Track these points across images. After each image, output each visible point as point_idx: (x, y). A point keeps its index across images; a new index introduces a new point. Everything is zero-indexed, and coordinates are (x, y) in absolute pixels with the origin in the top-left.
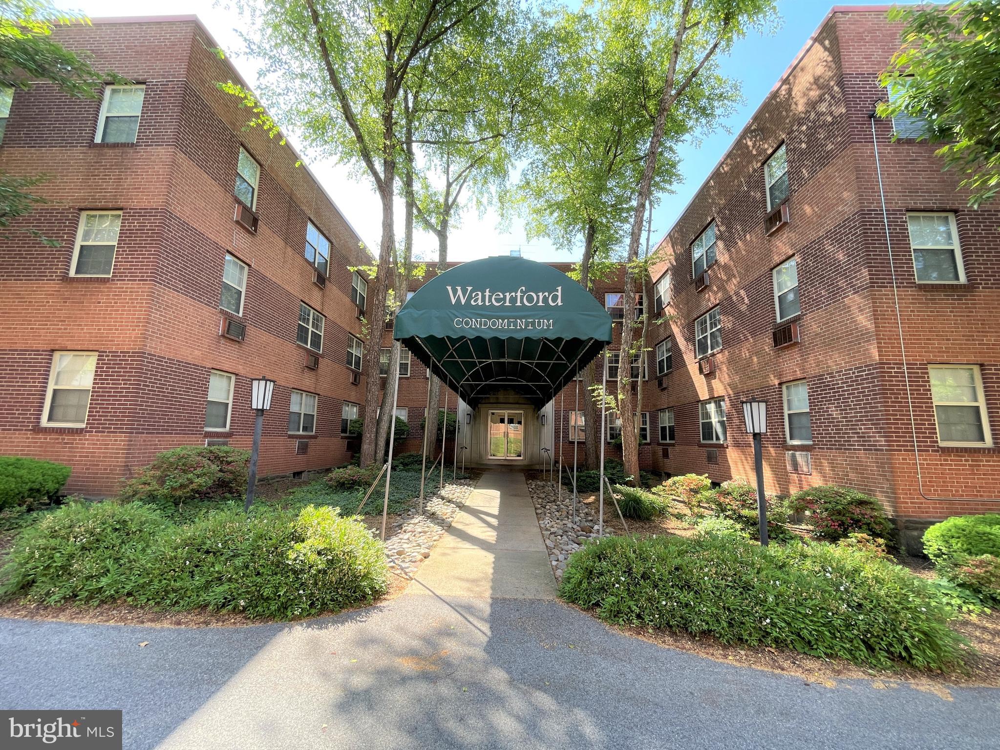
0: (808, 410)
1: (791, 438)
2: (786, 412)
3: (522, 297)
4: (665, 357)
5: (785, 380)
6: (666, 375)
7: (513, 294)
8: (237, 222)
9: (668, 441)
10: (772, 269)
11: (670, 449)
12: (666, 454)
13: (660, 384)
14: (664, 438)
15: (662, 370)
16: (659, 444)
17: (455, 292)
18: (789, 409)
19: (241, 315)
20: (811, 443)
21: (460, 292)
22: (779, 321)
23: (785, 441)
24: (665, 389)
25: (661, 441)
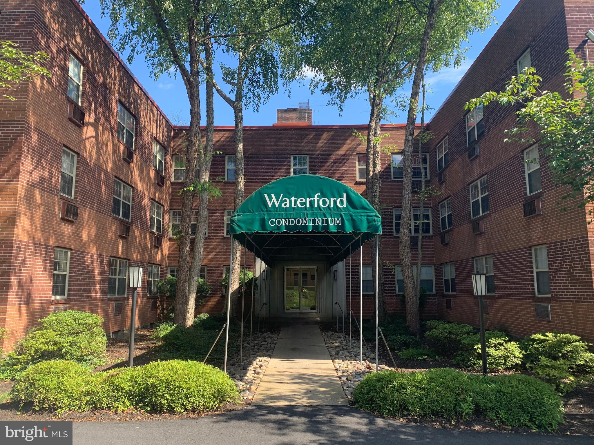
0: (547, 270)
1: (539, 292)
2: (535, 270)
3: (318, 201)
4: (446, 215)
5: (533, 243)
6: (448, 231)
7: (312, 199)
8: (70, 119)
9: (451, 293)
10: (523, 151)
11: (452, 300)
12: (449, 306)
13: (443, 241)
14: (447, 290)
15: (444, 227)
16: (444, 296)
17: (271, 198)
18: (537, 268)
19: (73, 197)
20: (549, 295)
21: (274, 199)
22: (528, 194)
23: (535, 294)
24: (447, 244)
25: (445, 293)
